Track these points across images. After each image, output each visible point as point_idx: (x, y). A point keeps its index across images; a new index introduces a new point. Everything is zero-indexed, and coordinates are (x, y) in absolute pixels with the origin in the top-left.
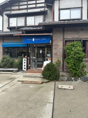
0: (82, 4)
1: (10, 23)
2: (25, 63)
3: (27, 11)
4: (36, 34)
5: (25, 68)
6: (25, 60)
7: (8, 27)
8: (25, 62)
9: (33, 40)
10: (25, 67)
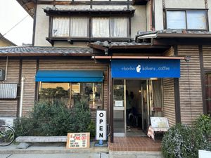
0: (206, 3)
1: (54, 28)
2: (101, 121)
3: (91, 7)
4: (150, 57)
5: (101, 135)
6: (101, 115)
7: (48, 37)
8: (101, 118)
9: (138, 69)
10: (101, 132)
